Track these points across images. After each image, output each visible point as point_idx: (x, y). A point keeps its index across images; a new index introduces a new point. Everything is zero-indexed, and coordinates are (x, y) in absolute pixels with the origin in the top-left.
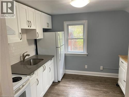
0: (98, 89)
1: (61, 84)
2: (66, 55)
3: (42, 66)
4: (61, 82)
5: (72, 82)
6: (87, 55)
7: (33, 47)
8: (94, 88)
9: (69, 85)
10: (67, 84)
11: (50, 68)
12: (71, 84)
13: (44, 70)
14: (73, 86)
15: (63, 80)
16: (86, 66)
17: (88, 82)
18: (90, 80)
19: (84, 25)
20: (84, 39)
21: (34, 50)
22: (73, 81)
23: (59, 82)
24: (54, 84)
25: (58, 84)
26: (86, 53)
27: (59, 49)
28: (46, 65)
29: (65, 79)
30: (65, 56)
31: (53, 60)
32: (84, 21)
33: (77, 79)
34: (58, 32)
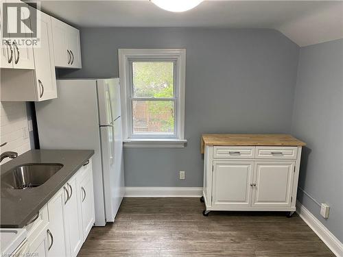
0: (218, 233)
1: (115, 230)
2: (125, 145)
3: (62, 188)
4: (115, 225)
5: (147, 222)
6: (185, 144)
7: (25, 124)
8: (207, 232)
9: (139, 231)
10: (135, 230)
11: (82, 188)
12: (144, 227)
13: (68, 198)
14: (152, 231)
15: (120, 219)
16: (182, 174)
17: (190, 217)
18: (193, 211)
19: (176, 62)
20: (175, 101)
21: (28, 135)
22: (150, 218)
23: (109, 224)
24: (96, 232)
25: (107, 232)
26: (181, 139)
27: (109, 129)
28: (71, 181)
29: (127, 215)
30: (124, 149)
31: (89, 166)
32: (177, 51)
33: (160, 211)
34: (106, 81)
